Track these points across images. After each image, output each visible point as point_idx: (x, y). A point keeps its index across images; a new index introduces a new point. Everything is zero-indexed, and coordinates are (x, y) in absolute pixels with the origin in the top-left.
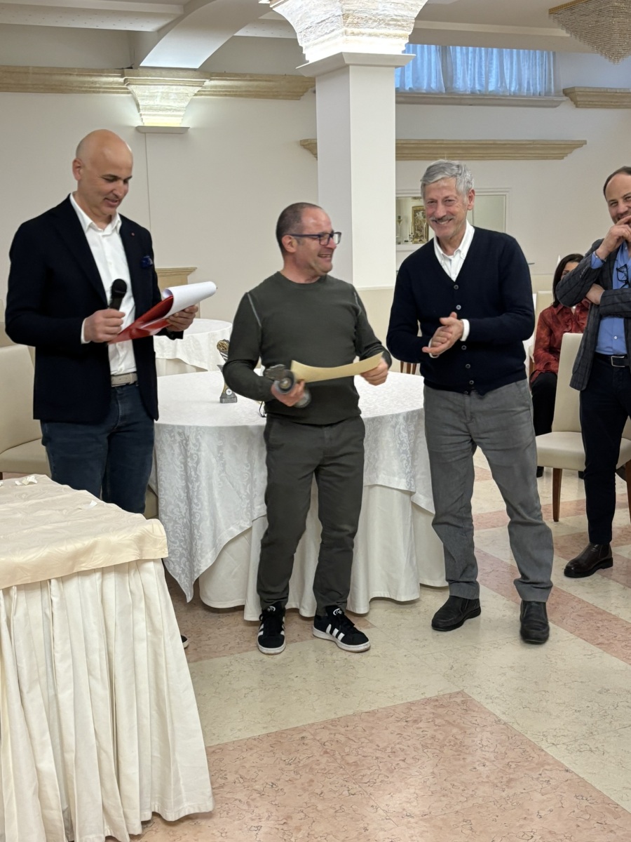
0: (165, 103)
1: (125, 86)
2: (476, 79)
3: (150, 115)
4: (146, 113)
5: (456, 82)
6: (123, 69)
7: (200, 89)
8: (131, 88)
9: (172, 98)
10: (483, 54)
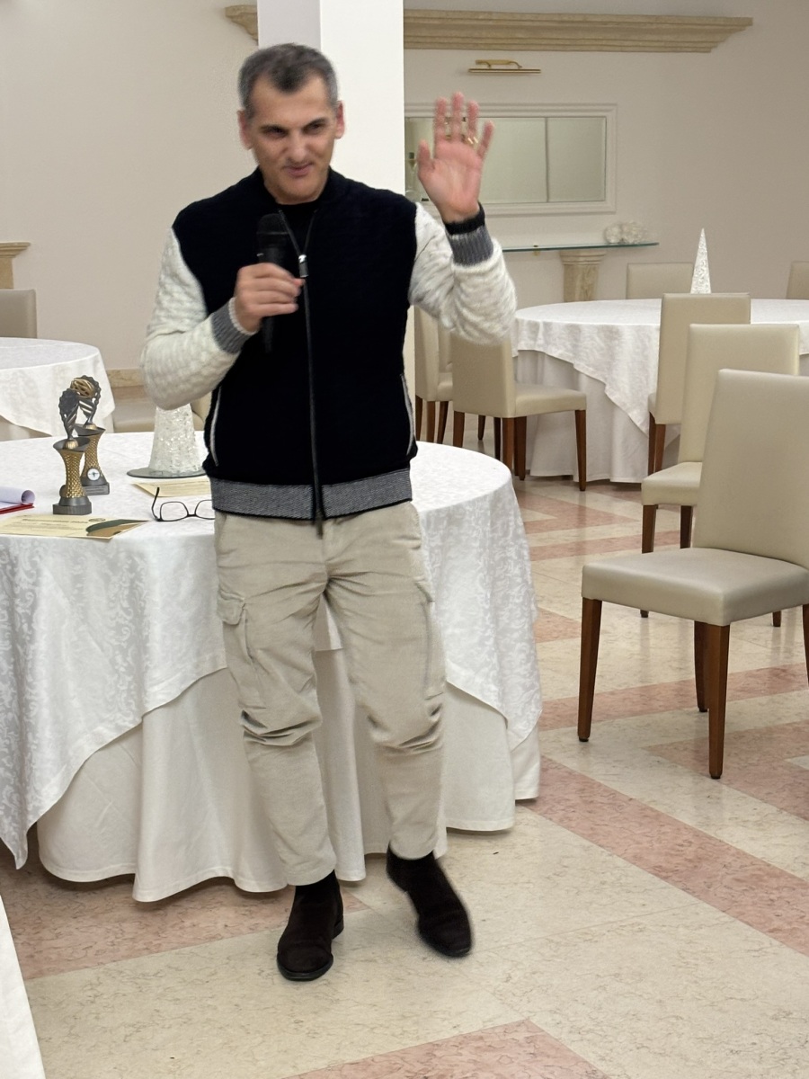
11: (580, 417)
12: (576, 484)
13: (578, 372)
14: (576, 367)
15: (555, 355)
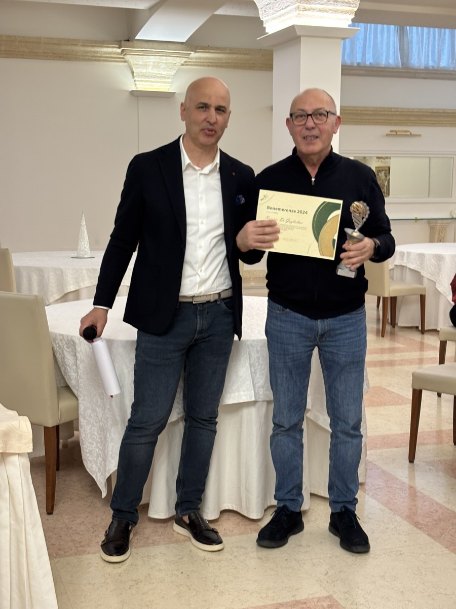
0: (155, 71)
1: (122, 56)
2: (430, 56)
3: (142, 81)
4: (140, 79)
5: (412, 59)
6: (121, 41)
7: (186, 60)
8: (128, 57)
9: (162, 67)
10: (437, 34)
11: (423, 298)
12: (419, 331)
13: (423, 277)
14: (422, 274)
15: (412, 268)
